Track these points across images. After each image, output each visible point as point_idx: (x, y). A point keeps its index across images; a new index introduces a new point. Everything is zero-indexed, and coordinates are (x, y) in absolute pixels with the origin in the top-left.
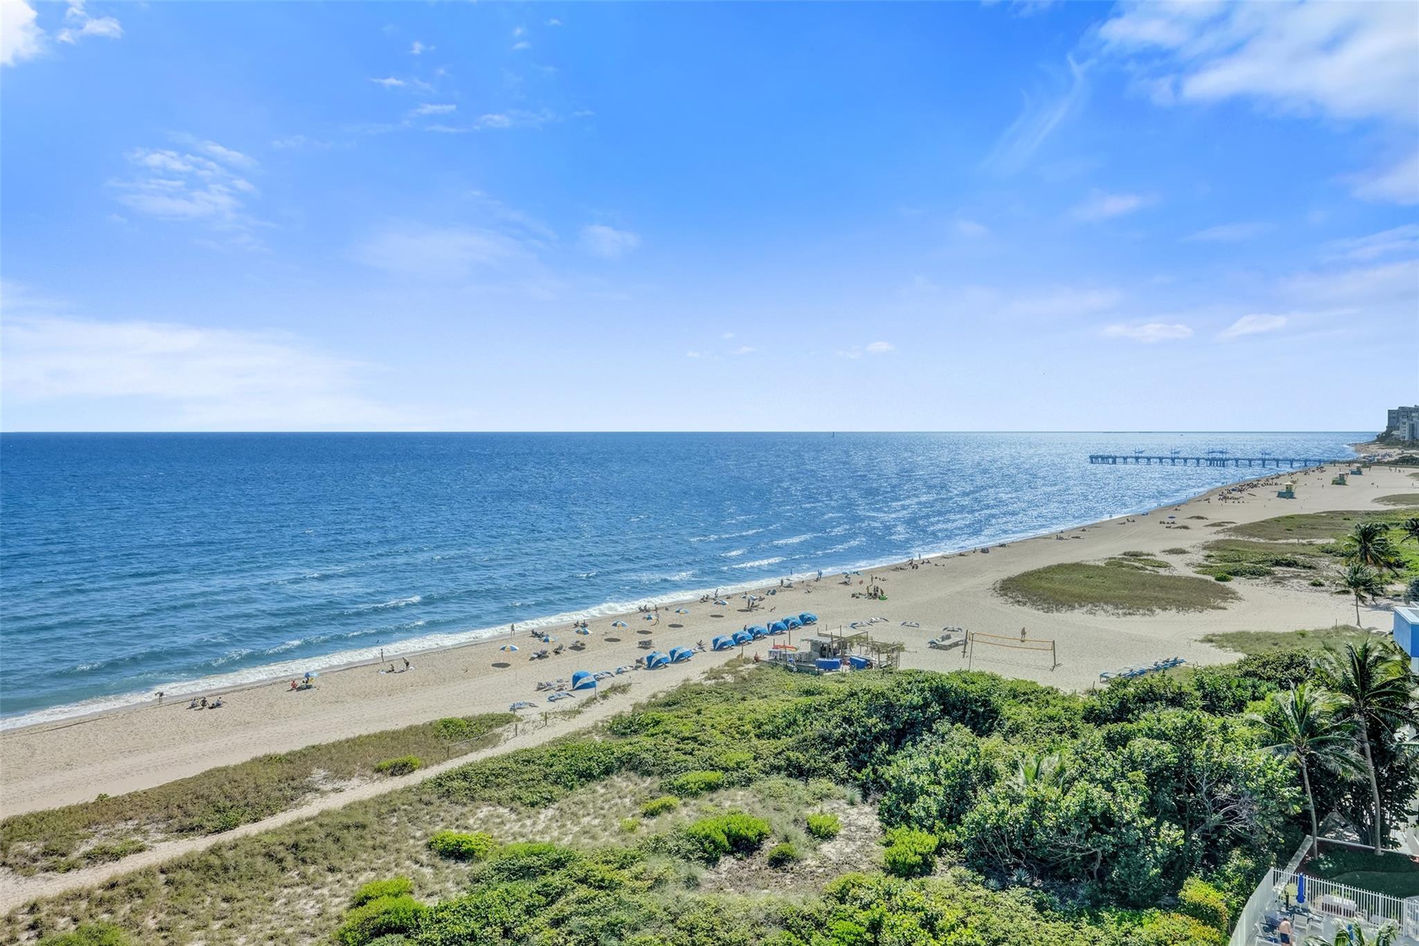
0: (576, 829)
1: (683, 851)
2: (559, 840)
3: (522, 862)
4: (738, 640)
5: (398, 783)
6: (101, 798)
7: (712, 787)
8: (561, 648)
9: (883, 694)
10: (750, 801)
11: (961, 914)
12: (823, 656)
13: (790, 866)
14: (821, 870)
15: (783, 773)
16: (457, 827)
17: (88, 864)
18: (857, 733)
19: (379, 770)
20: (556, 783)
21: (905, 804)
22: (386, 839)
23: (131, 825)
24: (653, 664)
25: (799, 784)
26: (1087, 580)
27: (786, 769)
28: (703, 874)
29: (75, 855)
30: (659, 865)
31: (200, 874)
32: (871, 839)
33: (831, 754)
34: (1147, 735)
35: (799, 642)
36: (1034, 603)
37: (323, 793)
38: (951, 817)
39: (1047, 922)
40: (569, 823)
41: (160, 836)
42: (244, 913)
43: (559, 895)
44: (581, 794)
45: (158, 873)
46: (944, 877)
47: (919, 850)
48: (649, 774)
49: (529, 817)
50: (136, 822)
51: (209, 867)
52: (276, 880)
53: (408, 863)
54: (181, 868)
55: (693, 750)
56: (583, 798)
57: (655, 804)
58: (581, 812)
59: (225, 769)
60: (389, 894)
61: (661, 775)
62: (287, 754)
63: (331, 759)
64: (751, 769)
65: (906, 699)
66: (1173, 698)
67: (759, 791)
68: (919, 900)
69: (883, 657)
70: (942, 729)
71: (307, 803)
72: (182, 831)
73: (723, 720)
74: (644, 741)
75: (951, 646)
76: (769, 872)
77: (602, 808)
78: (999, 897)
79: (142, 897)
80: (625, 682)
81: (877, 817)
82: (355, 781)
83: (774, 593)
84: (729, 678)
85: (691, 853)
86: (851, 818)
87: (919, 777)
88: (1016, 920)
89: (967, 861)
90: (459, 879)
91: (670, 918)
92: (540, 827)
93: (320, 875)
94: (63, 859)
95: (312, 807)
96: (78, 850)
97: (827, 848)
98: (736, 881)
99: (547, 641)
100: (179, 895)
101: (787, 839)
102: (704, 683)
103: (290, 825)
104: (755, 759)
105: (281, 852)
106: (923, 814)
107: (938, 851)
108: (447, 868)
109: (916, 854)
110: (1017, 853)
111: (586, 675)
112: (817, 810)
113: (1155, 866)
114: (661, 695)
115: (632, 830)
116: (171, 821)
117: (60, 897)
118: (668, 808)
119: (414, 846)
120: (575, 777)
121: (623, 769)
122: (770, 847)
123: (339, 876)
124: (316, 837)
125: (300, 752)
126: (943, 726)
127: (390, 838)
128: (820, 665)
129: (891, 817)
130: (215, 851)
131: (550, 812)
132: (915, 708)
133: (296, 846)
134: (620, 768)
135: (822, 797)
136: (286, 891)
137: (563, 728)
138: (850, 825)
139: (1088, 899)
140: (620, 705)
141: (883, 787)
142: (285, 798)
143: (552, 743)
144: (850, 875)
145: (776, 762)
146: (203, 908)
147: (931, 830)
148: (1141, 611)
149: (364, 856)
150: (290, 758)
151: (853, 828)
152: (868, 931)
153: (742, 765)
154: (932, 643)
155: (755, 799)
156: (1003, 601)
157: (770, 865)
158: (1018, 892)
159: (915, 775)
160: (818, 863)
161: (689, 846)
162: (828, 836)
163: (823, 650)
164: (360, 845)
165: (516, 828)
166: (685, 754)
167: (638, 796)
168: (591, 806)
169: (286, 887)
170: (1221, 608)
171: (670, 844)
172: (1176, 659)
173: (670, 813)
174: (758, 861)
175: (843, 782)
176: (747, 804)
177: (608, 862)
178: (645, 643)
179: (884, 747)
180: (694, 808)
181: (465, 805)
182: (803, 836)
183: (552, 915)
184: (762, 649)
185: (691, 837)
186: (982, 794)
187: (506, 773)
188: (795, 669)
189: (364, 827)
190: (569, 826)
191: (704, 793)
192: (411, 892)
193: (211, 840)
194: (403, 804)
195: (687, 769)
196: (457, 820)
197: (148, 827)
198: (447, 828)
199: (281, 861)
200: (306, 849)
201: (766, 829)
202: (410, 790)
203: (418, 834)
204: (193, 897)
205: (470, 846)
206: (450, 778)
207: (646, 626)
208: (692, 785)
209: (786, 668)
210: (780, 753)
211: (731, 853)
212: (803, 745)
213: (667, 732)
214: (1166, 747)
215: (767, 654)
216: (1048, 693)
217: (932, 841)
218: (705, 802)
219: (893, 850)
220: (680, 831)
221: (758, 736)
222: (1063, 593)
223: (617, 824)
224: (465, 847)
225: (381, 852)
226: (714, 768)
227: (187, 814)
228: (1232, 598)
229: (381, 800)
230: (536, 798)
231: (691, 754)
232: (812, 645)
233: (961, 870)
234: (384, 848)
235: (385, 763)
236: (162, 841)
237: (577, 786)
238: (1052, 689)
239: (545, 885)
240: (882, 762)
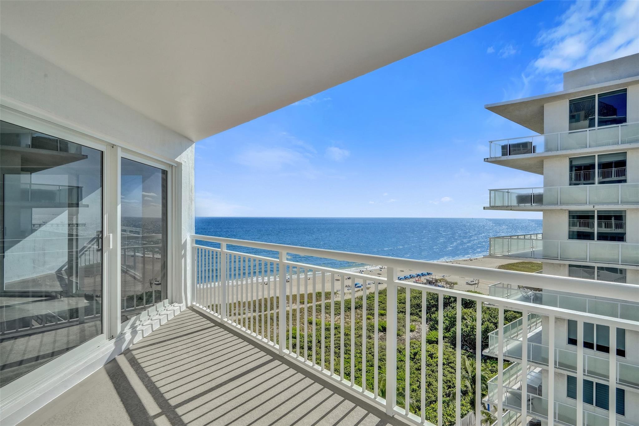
1: (369, 329)
2: (339, 323)
3: (327, 327)
4: (405, 278)
6: (239, 302)
7: (382, 315)
13: (398, 337)
17: (234, 315)
21: (436, 324)
30: (361, 332)
33: (419, 309)
35: (423, 280)
53: (302, 324)
55: (380, 305)
56: (348, 314)
59: (266, 298)
60: (295, 330)
61: (369, 310)
68: (431, 349)
69: (449, 286)
70: (454, 305)
74: (368, 301)
75: (472, 284)
80: (370, 287)
81: (428, 328)
82: (294, 304)
85: (371, 330)
86: (420, 327)
91: (360, 344)
94: (230, 313)
96: (233, 312)
98: (382, 339)
101: (399, 330)
109: (435, 338)
111: (359, 284)
112: (411, 324)
115: (358, 323)
120: (347, 309)
131: (339, 317)
134: (359, 308)
135: (413, 321)
137: (348, 297)
138: (420, 329)
140: (366, 292)
142: (277, 306)
143: (344, 300)
145: (402, 310)
152: (413, 355)
154: (467, 283)
161: (371, 328)
162: (411, 331)
163: (429, 282)
165: (330, 320)
167: (362, 315)
173: (369, 320)
179: (434, 308)
191: (379, 316)
192: (301, 331)
211: (382, 332)
219: (430, 336)
223: (355, 321)
226: (384, 310)
232: (426, 281)
237: (347, 311)
240: (433, 313)
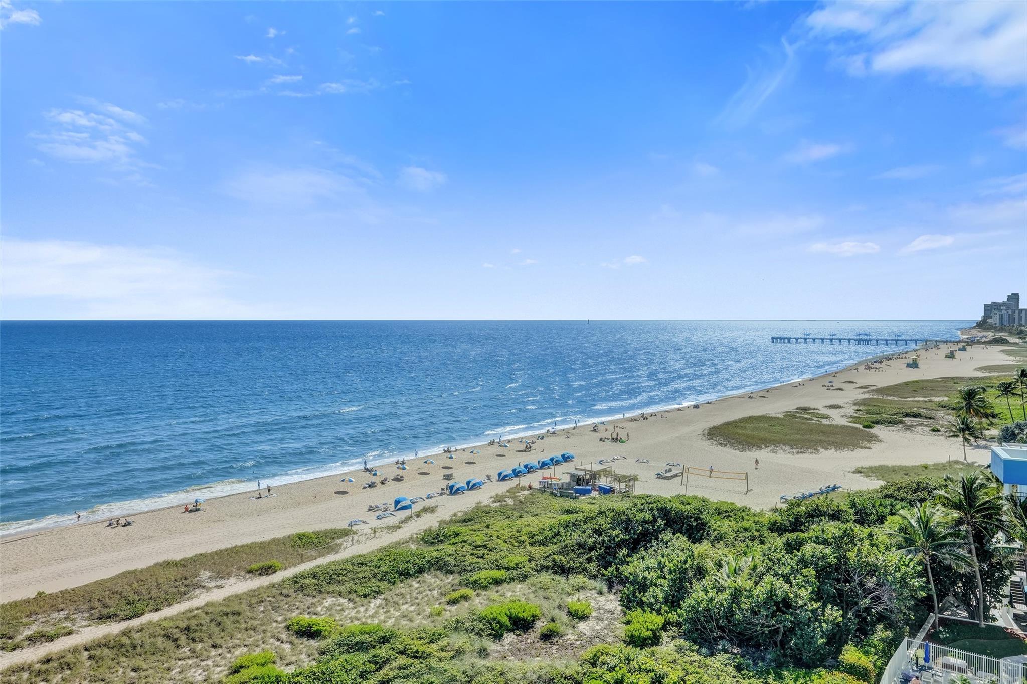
0: (397, 614)
1: (476, 630)
2: (385, 622)
3: (357, 639)
4: (516, 473)
5: (264, 581)
6: (40, 594)
7: (498, 582)
8: (385, 479)
9: (624, 512)
10: (526, 592)
11: (682, 674)
12: (579, 485)
13: (555, 640)
14: (578, 643)
15: (550, 571)
16: (309, 613)
17: (29, 645)
18: (604, 541)
19: (250, 572)
20: (381, 580)
21: (640, 593)
22: (256, 623)
23: (62, 614)
24: (453, 491)
25: (561, 579)
26: (771, 428)
27: (552, 569)
28: (492, 646)
29: (19, 638)
30: (459, 640)
31: (115, 651)
32: (615, 619)
33: (586, 557)
34: (815, 542)
35: (561, 475)
36: (732, 445)
37: (208, 589)
38: (673, 602)
39: (744, 679)
40: (392, 609)
41: (84, 623)
42: (148, 680)
43: (385, 663)
44: (401, 588)
45: (83, 651)
46: (668, 647)
47: (650, 627)
48: (452, 572)
49: (362, 605)
50: (66, 612)
51: (122, 646)
52: (172, 655)
53: (272, 640)
54: (100, 647)
55: (484, 554)
56: (403, 591)
57: (456, 595)
58: (401, 602)
59: (134, 572)
60: (258, 665)
61: (460, 573)
62: (181, 560)
63: (214, 563)
64: (527, 569)
65: (640, 516)
66: (834, 514)
67: (533, 585)
68: (650, 664)
69: (623, 485)
70: (666, 538)
71: (196, 597)
72: (101, 619)
73: (507, 533)
74: (447, 548)
75: (672, 477)
76: (541, 644)
77: (417, 599)
78: (709, 661)
79: (70, 669)
80: (433, 505)
81: (619, 603)
82: (232, 580)
83: (542, 439)
84: (510, 501)
85: (483, 631)
86: (600, 604)
87: (649, 573)
88: (722, 678)
89: (685, 635)
90: (310, 652)
91: (467, 679)
92: (371, 612)
93: (206, 651)
94: (11, 641)
95: (200, 599)
96: (21, 634)
97: (582, 626)
98: (516, 652)
99: (375, 474)
100: (99, 667)
101: (553, 620)
102: (491, 505)
103: (183, 613)
104: (530, 561)
105: (176, 634)
106: (653, 600)
107: (664, 628)
108: (302, 644)
109: (648, 630)
110: (721, 629)
111: (405, 499)
112: (575, 598)
113: (822, 637)
114: (460, 514)
115: (439, 614)
116: (93, 612)
117: (8, 670)
118: (465, 598)
119: (277, 628)
120: (397, 575)
121: (432, 569)
122: (541, 626)
123: (220, 651)
124: (203, 622)
125: (191, 558)
126: (667, 535)
127: (259, 622)
128: (577, 491)
129: (629, 603)
130: (125, 633)
131: (378, 602)
132: (646, 522)
133: (188, 629)
134: (429, 569)
135: (579, 589)
136: (180, 663)
137: (387, 539)
138: (599, 609)
139: (773, 662)
140: (430, 522)
141: (623, 581)
142: (179, 593)
143: (379, 550)
144: (600, 646)
145: (545, 563)
146: (117, 677)
147: (659, 612)
148: (810, 450)
149: (239, 636)
150: (182, 564)
151: (602, 612)
153: (520, 565)
154: (658, 474)
155: (530, 591)
156: (710, 444)
157: (541, 639)
158: (722, 657)
159: (647, 572)
160: (576, 637)
161: (481, 626)
162: (583, 618)
163: (579, 480)
164: (236, 628)
165: (353, 614)
166: (478, 557)
167: (443, 589)
168: (408, 597)
169: (179, 660)
170: (867, 448)
171: (467, 625)
172: (835, 486)
173: (467, 601)
174: (532, 636)
175: (595, 577)
176: (524, 595)
177: (421, 638)
178: (448, 475)
179: (625, 551)
180: (485, 598)
181: (315, 597)
182: (565, 618)
183: (380, 678)
184: (534, 480)
185: (481, 619)
186: (697, 586)
187: (345, 572)
188: (558, 494)
189: (239, 614)
190: (392, 612)
191: (491, 586)
192: (274, 663)
193: (124, 625)
194: (268, 597)
195: (480, 569)
196: (309, 608)
197: (75, 616)
198: (301, 614)
199: (176, 640)
200: (195, 631)
201: (538, 613)
202: (274, 587)
203: (280, 619)
204: (110, 668)
205: (318, 628)
206: (303, 576)
207: (448, 463)
208: (483, 580)
209: (552, 493)
210: (548, 557)
211: (512, 631)
212: (564, 551)
213: (465, 542)
214: (828, 551)
215: (538, 483)
216: (743, 511)
217: (660, 620)
218: (493, 593)
219: (631, 627)
220: (474, 614)
221: (532, 544)
222: (753, 438)
223: (428, 610)
224: (315, 629)
225: (252, 632)
226: (499, 568)
227: (105, 606)
228: (875, 441)
229: (253, 593)
230: (367, 591)
231: (482, 557)
232: (571, 477)
233: (681, 642)
234: (254, 630)
235: (255, 566)
236: (86, 626)
238: (746, 508)
239: (374, 656)
240: (622, 562)
